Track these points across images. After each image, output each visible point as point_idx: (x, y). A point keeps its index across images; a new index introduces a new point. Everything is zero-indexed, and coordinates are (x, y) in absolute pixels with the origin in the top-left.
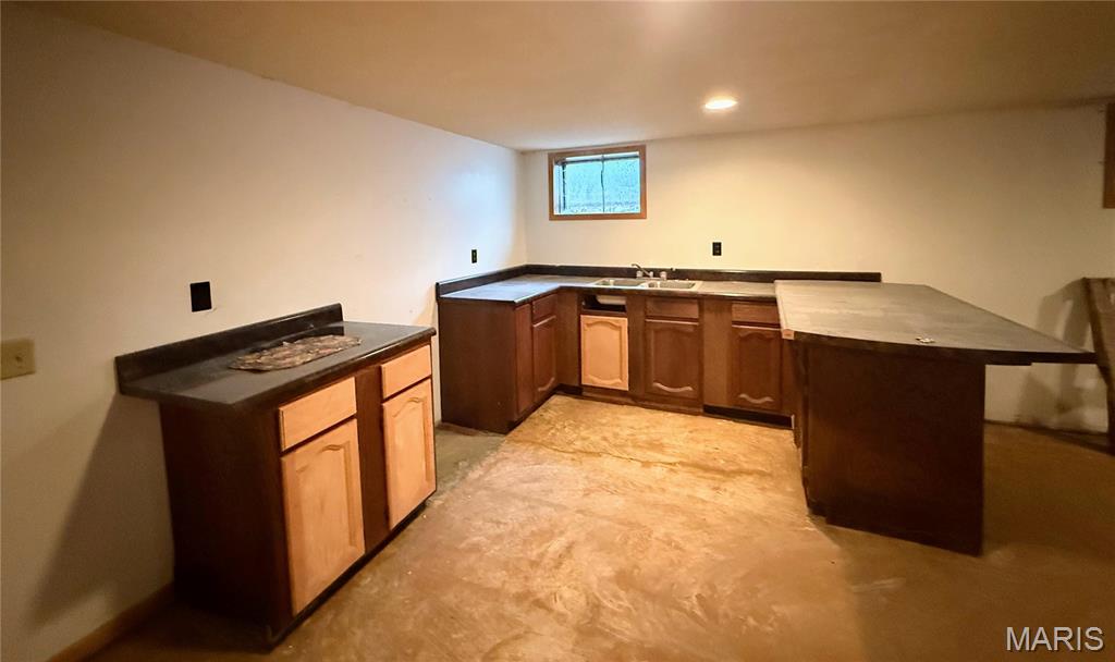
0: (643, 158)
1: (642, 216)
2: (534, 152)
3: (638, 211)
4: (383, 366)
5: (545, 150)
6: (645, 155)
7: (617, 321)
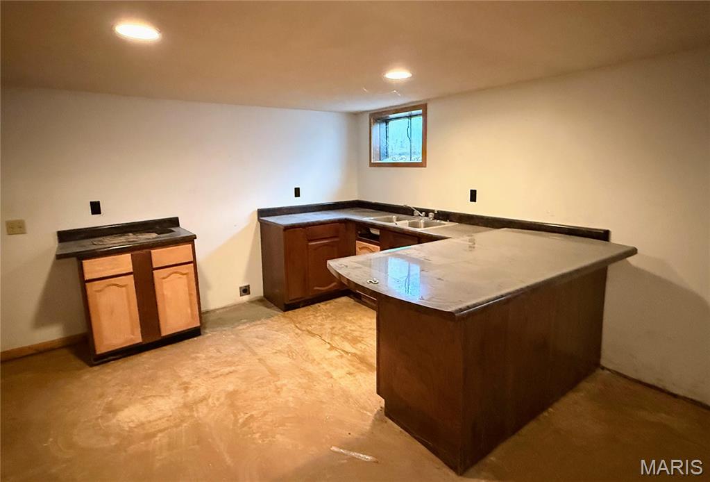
0: (424, 115)
1: (422, 165)
2: (362, 113)
3: (420, 160)
4: (152, 251)
5: (367, 111)
6: (426, 113)
7: (374, 248)
